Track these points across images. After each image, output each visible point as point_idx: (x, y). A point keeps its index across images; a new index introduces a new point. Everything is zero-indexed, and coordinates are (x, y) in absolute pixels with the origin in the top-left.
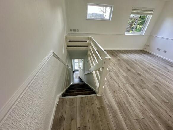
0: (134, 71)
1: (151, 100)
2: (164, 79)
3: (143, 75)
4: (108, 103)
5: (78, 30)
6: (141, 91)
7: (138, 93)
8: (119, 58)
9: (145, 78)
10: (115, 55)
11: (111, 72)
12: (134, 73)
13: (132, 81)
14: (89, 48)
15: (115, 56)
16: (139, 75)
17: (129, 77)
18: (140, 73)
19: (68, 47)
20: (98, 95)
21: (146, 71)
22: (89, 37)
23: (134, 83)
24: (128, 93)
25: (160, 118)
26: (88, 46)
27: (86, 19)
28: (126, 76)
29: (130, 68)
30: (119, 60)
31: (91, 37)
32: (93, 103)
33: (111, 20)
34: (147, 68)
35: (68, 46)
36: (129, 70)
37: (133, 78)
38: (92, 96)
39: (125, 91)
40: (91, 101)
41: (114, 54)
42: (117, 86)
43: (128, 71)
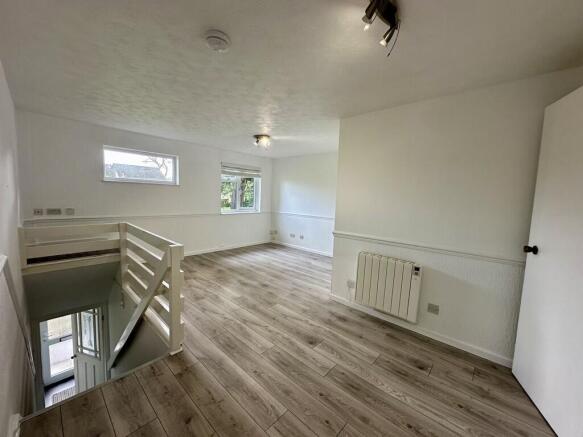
1: (286, 317)
2: (305, 280)
3: (272, 285)
4: (201, 355)
5: (70, 211)
6: (269, 310)
7: (265, 315)
8: (220, 268)
9: (275, 289)
10: (210, 264)
11: (203, 298)
13: (251, 300)
14: (123, 253)
15: (209, 267)
16: (266, 286)
17: (246, 296)
18: (267, 282)
19: (30, 266)
20: (172, 354)
21: (276, 277)
22: (119, 225)
23: (256, 303)
24: (245, 321)
25: (298, 333)
26: (117, 251)
27: (103, 181)
28: (238, 296)
29: (247, 281)
30: (220, 271)
31: (126, 225)
32: (162, 374)
33: (178, 183)
34: (278, 271)
35: (30, 261)
36: (245, 284)
37: (253, 295)
38: (155, 363)
39: (239, 322)
40: (154, 372)
41: (204, 262)
42: (221, 319)
43: (243, 287)
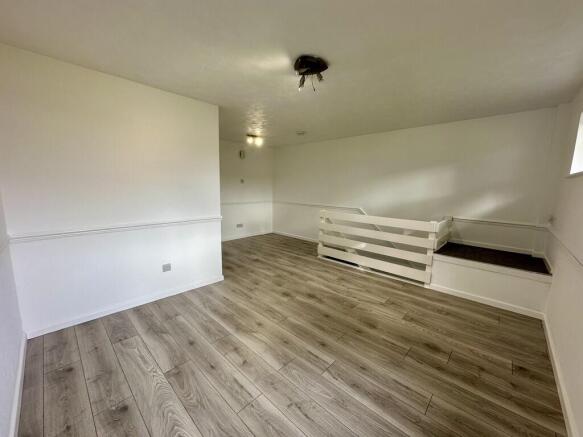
0: (299, 298)
3: (277, 296)
9: (273, 291)
12: (298, 292)
16: (286, 294)
28: (309, 282)
29: (311, 302)
37: (296, 283)
43: (311, 293)
